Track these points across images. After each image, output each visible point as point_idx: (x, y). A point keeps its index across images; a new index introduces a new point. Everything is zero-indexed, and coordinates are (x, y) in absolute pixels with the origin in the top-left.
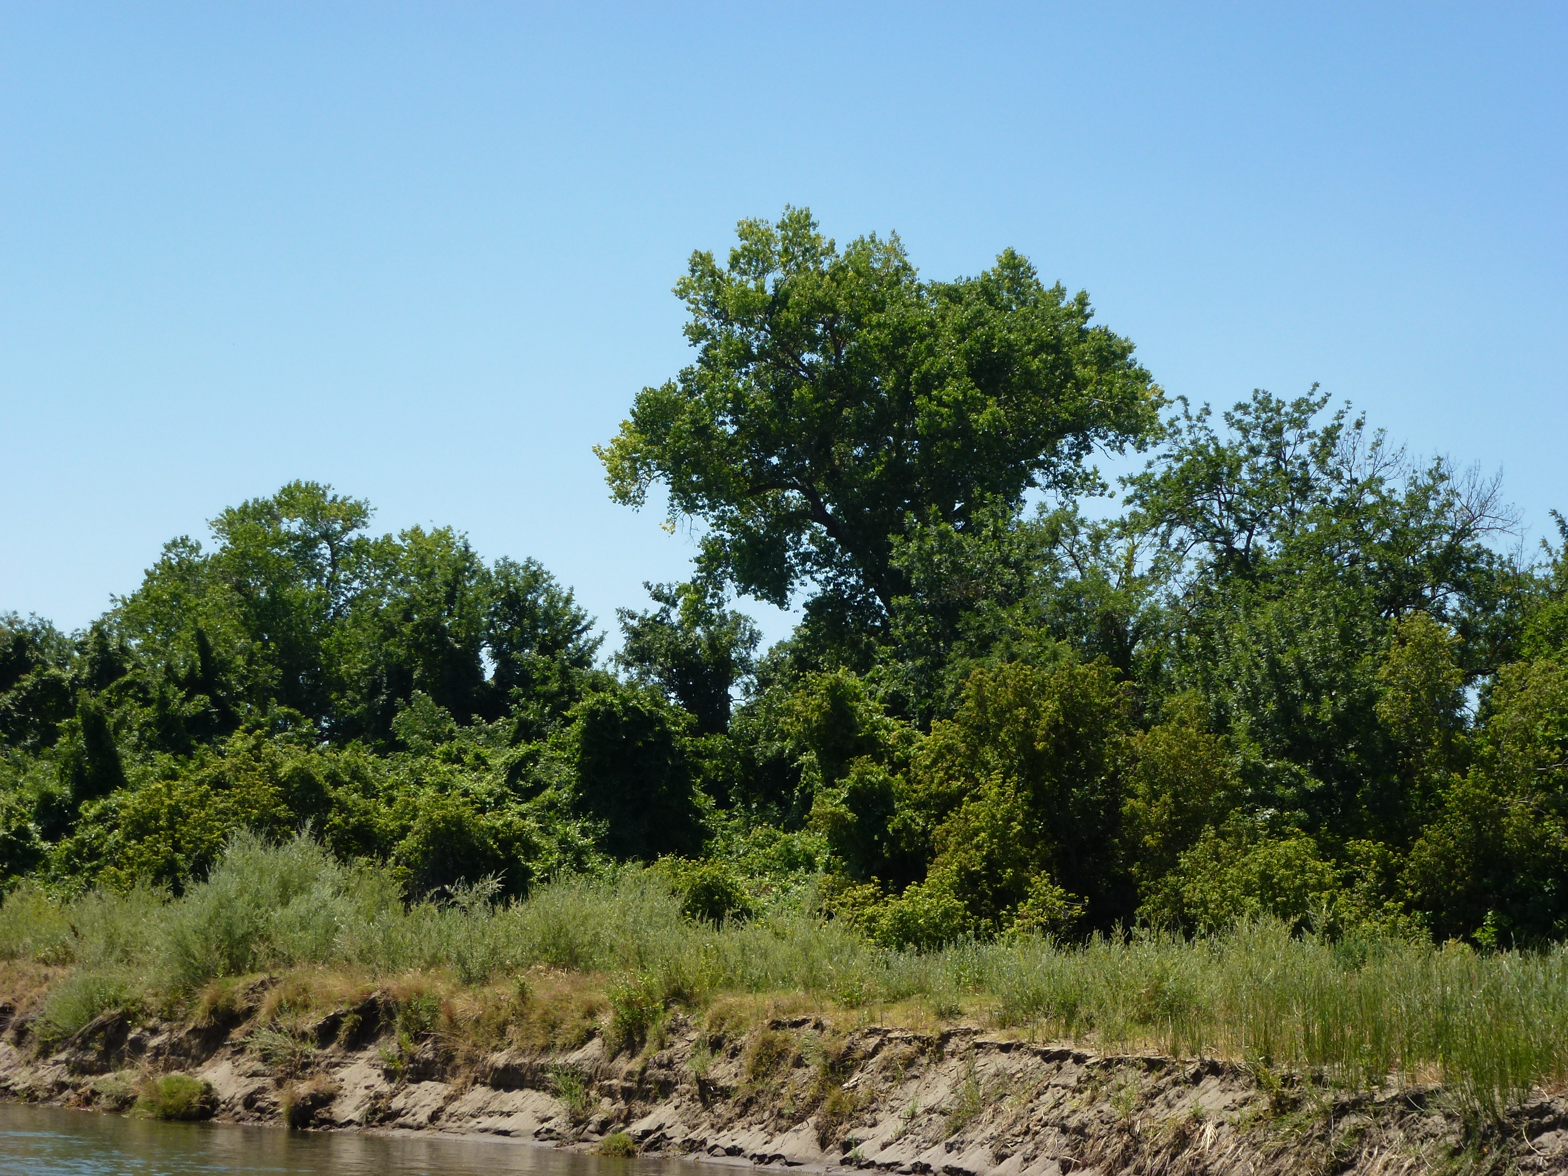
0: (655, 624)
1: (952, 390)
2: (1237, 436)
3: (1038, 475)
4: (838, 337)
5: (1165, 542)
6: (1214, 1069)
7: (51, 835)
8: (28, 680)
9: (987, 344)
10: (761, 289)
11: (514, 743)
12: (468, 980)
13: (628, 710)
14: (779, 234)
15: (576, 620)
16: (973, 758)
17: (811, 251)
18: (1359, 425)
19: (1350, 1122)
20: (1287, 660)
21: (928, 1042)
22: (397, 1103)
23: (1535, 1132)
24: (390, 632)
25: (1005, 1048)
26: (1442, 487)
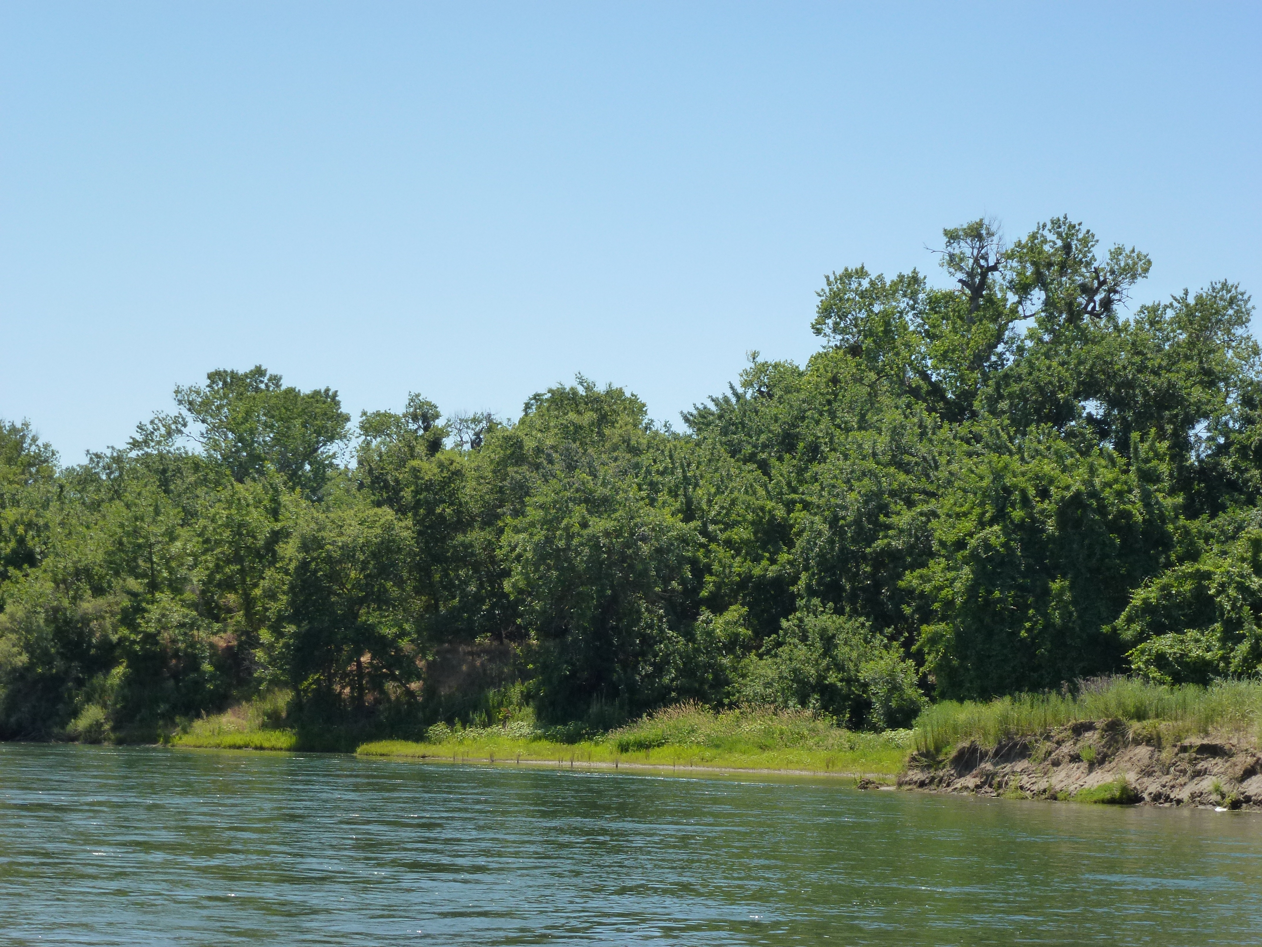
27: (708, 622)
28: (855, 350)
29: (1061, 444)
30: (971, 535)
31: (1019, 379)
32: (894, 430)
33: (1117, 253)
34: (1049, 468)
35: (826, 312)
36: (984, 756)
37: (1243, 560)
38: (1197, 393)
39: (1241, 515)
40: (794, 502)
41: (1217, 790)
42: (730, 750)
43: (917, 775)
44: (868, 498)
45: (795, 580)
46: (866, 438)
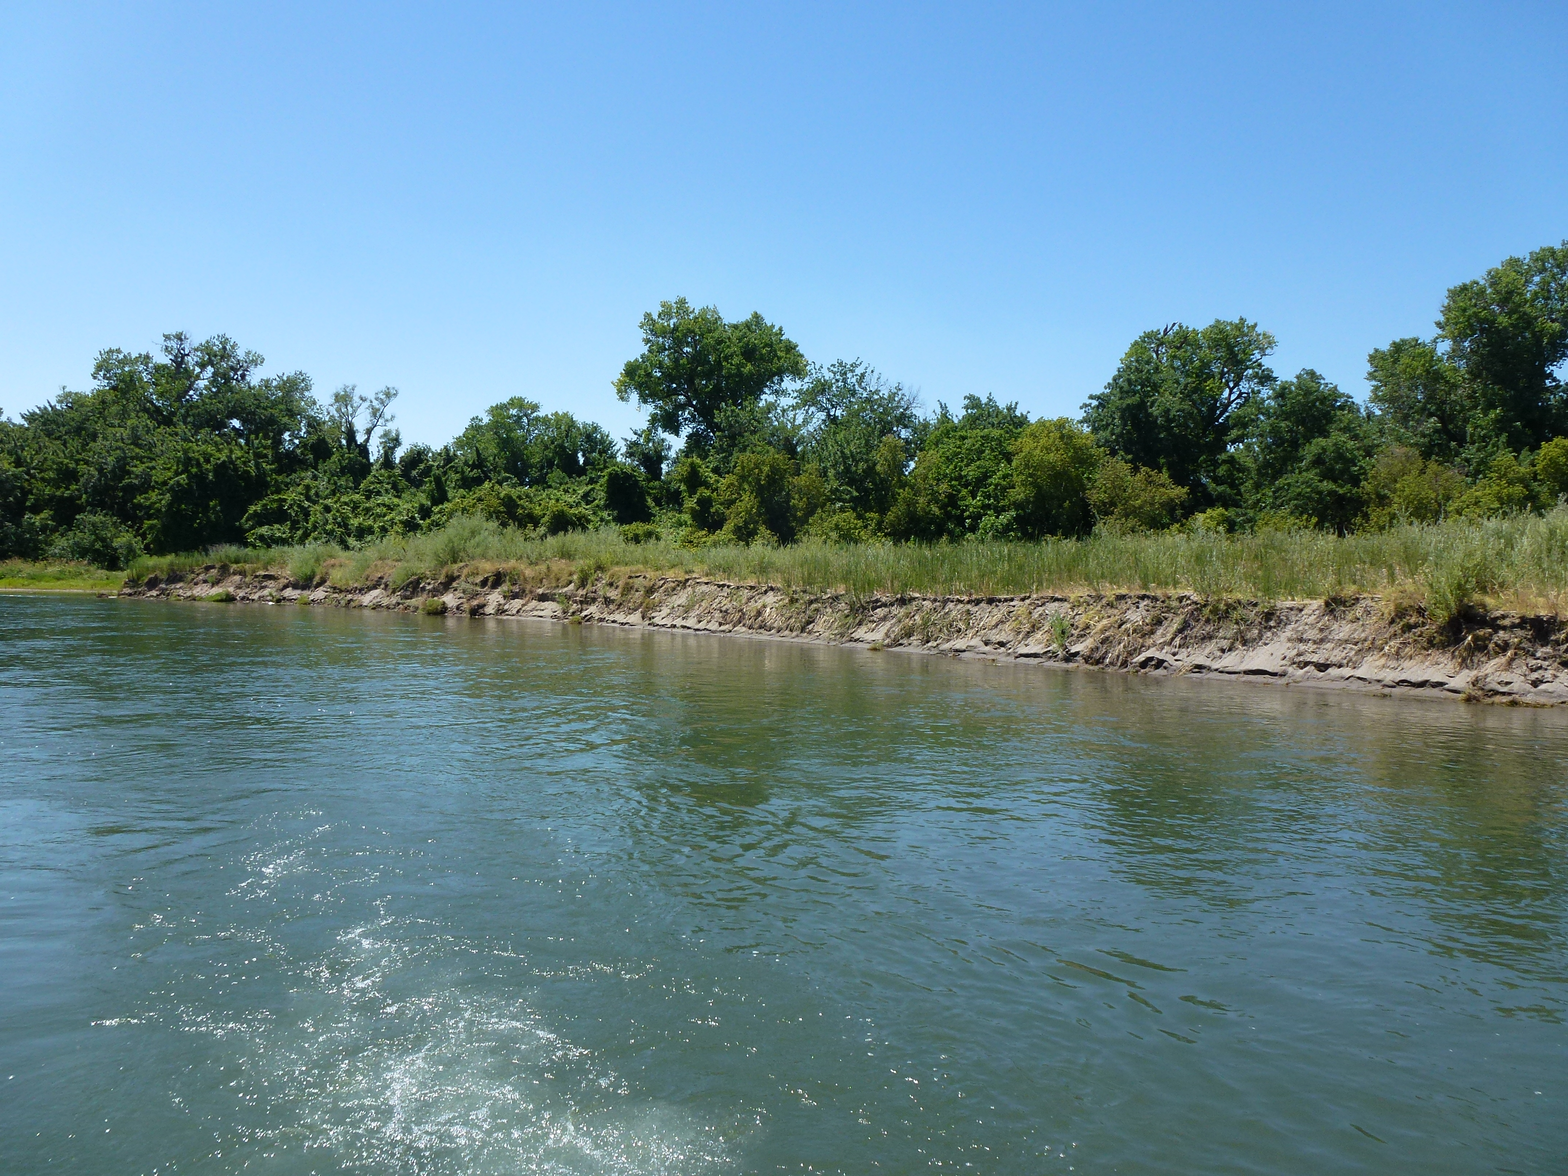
0: (635, 444)
1: (736, 361)
2: (832, 375)
3: (766, 390)
4: (696, 342)
5: (807, 412)
6: (772, 589)
7: (423, 519)
8: (422, 466)
9: (748, 345)
10: (669, 325)
11: (587, 485)
12: (531, 563)
13: (623, 473)
14: (675, 306)
15: (611, 443)
16: (740, 487)
17: (687, 312)
18: (872, 372)
19: (814, 606)
20: (847, 451)
21: (680, 582)
22: (506, 607)
23: (874, 609)
24: (547, 448)
25: (707, 583)
26: (900, 393)
27: (30, 518)
28: (114, 388)
29: (217, 439)
30: (170, 479)
31: (198, 407)
32: (133, 428)
33: (248, 353)
34: (210, 449)
35: (99, 368)
36: (161, 581)
37: (302, 494)
38: (285, 420)
39: (303, 475)
40: (79, 460)
41: (271, 595)
42: (40, 581)
43: (127, 591)
44: (118, 460)
45: (80, 498)
46: (120, 432)
